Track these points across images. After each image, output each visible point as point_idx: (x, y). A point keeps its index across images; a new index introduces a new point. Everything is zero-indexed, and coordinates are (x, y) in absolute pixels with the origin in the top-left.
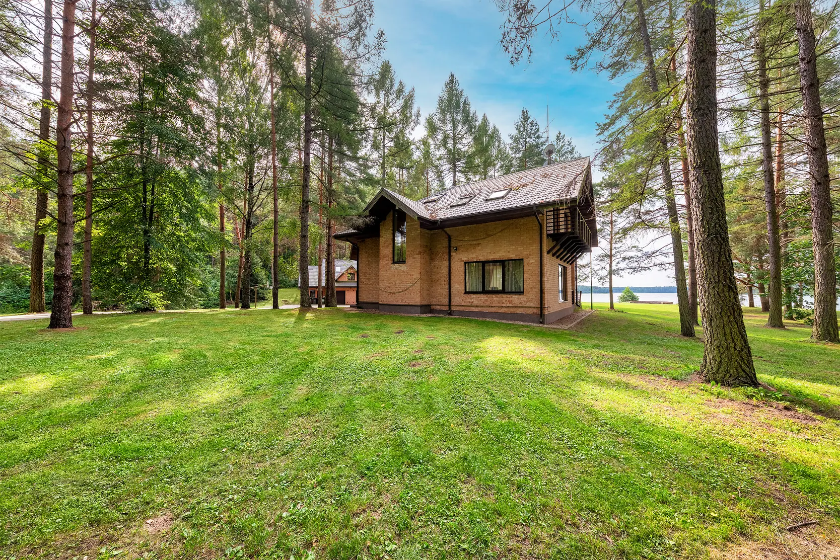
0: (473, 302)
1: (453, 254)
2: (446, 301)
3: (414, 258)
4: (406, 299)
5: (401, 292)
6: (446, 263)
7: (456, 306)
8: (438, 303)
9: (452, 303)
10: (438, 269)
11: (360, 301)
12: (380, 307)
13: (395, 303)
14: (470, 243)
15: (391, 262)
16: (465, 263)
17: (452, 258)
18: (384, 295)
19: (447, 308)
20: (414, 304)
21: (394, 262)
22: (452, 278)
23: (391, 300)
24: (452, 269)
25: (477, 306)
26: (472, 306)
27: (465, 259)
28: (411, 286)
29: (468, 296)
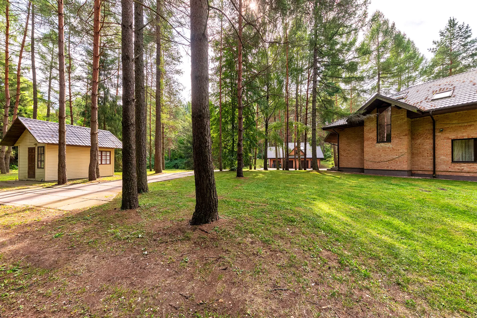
0: (463, 169)
1: (438, 134)
2: (431, 167)
3: (400, 139)
4: (392, 166)
5: (386, 161)
6: (431, 141)
7: (442, 171)
8: (420, 169)
9: (436, 169)
10: (420, 146)
11: (340, 166)
12: (365, 171)
13: (380, 169)
14: (460, 125)
15: (376, 142)
16: (453, 141)
17: (436, 138)
18: (369, 163)
19: (432, 173)
20: (400, 169)
21: (378, 142)
22: (436, 152)
23: (376, 166)
24: (436, 145)
25: (468, 172)
26: (462, 172)
27: (453, 137)
28: (397, 158)
29: (455, 164)
